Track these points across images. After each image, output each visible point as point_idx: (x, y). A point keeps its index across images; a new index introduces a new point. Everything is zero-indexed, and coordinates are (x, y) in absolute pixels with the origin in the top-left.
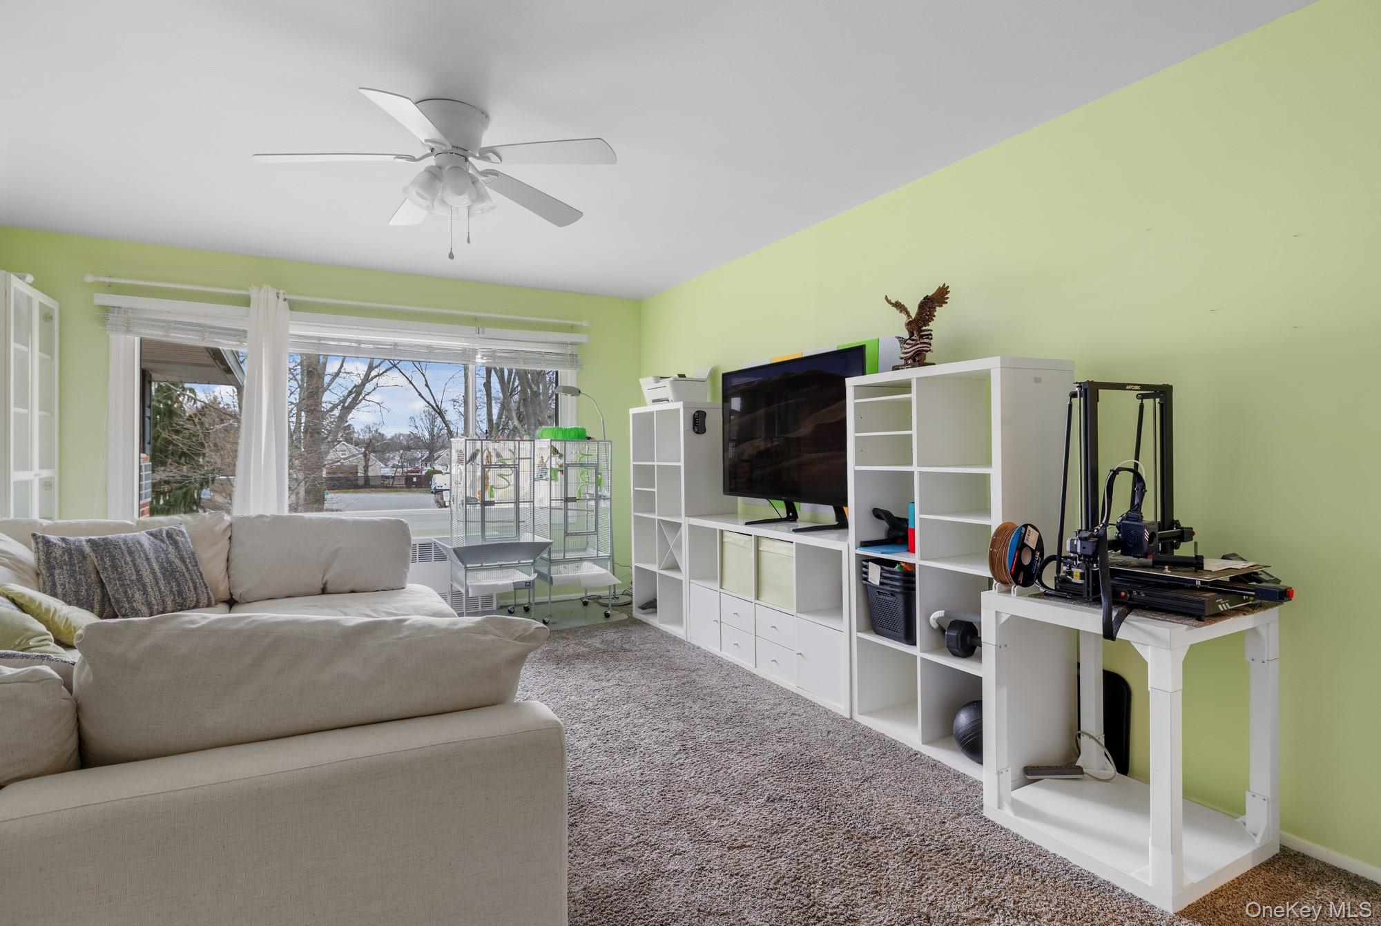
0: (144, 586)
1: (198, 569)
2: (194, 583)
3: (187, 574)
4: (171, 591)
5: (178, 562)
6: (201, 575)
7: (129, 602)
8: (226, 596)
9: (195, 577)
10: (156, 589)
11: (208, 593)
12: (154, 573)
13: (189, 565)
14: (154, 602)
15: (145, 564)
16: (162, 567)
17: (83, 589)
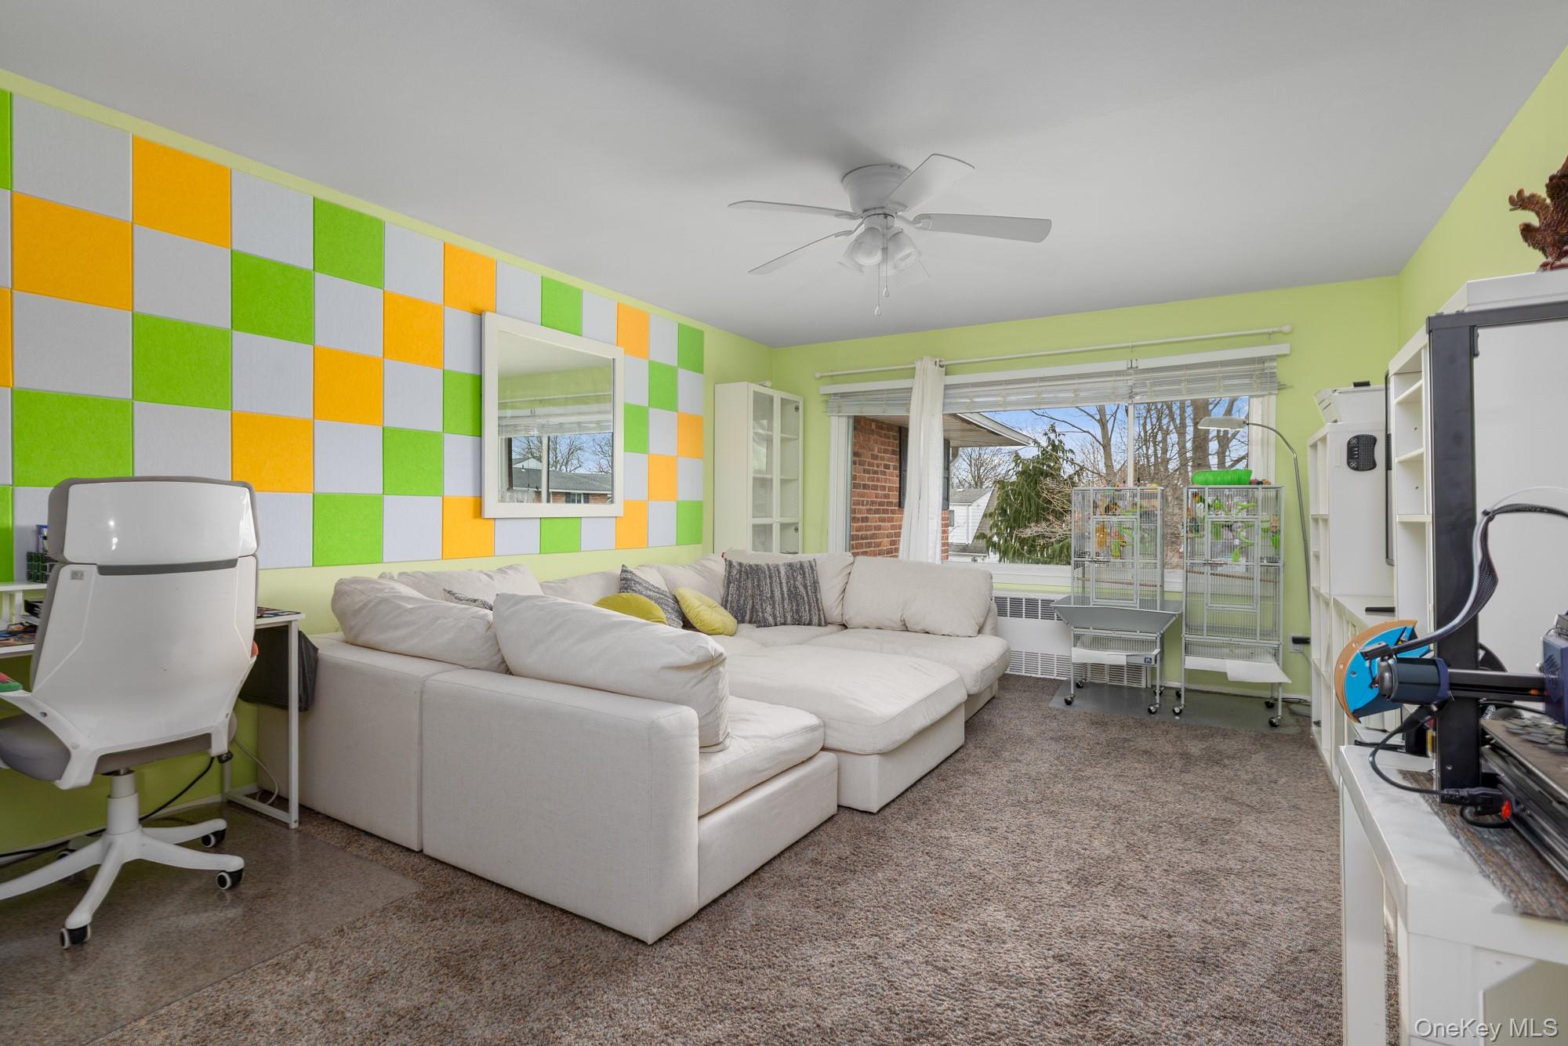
0: (774, 602)
1: (816, 596)
2: (810, 606)
3: (806, 598)
4: (791, 609)
5: (802, 589)
6: (817, 600)
7: (763, 612)
8: (839, 619)
9: (812, 601)
10: (781, 605)
11: (819, 615)
12: (782, 594)
13: (810, 592)
14: (778, 615)
15: (779, 586)
16: (789, 590)
17: (743, 598)
